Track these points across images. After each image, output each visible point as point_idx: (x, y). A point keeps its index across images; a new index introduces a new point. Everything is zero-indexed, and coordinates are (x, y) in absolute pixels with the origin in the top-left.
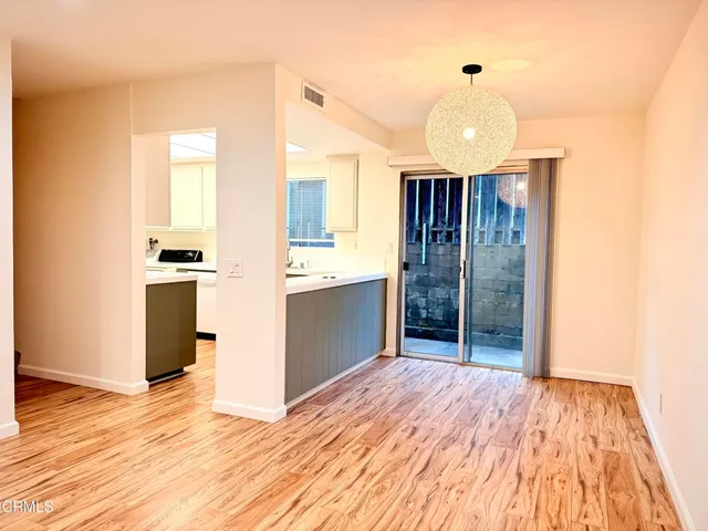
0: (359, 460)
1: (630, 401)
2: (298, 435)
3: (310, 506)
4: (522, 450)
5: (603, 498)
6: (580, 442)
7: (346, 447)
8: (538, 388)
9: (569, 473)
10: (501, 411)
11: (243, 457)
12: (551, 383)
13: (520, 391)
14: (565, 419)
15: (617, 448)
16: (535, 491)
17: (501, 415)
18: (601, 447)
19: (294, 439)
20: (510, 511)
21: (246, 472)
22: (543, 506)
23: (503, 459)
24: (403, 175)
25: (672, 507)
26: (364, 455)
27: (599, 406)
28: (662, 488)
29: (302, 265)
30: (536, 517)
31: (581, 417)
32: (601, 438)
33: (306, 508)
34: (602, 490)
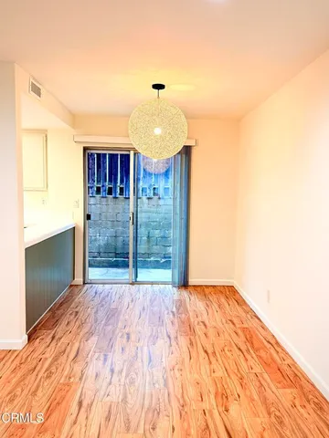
0: (104, 364)
1: (237, 295)
2: (47, 355)
3: (92, 404)
4: (199, 337)
5: (254, 355)
6: (226, 325)
7: (90, 356)
8: (185, 293)
9: (231, 346)
10: (173, 312)
11: (14, 380)
12: (190, 289)
13: (176, 297)
14: (210, 311)
15: (245, 326)
16: (219, 359)
17: (174, 315)
18: (238, 326)
19: (46, 359)
20: (213, 375)
21: (25, 392)
22: (228, 368)
23: (191, 344)
25: (287, 353)
26: (105, 360)
27: (223, 300)
28: (277, 343)
30: (229, 376)
31: (218, 309)
32: (235, 321)
33: (90, 406)
34: (252, 352)
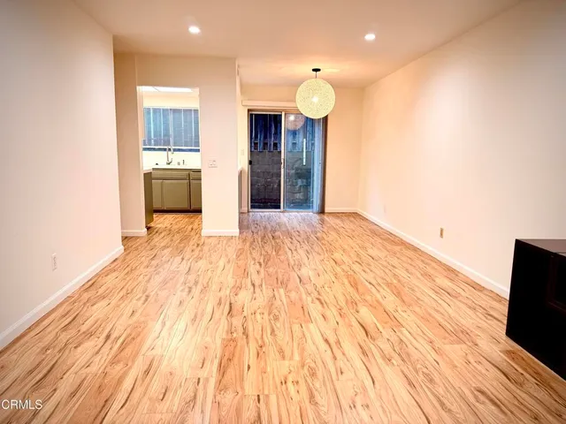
24: (249, 110)
29: (179, 164)
